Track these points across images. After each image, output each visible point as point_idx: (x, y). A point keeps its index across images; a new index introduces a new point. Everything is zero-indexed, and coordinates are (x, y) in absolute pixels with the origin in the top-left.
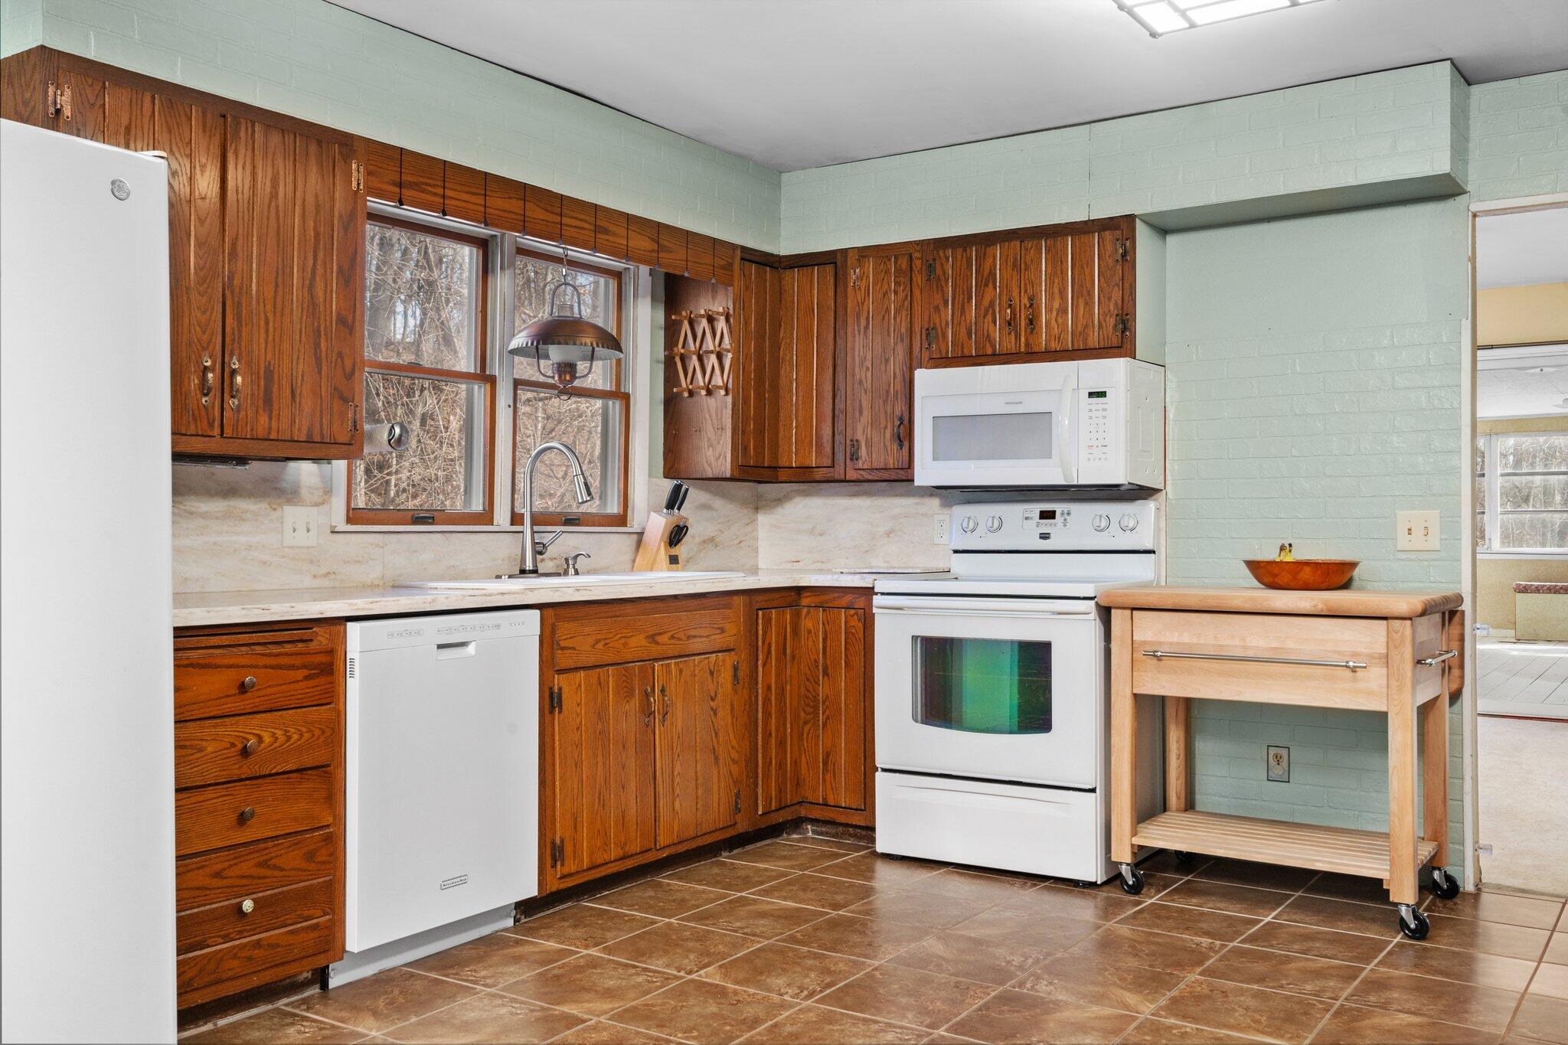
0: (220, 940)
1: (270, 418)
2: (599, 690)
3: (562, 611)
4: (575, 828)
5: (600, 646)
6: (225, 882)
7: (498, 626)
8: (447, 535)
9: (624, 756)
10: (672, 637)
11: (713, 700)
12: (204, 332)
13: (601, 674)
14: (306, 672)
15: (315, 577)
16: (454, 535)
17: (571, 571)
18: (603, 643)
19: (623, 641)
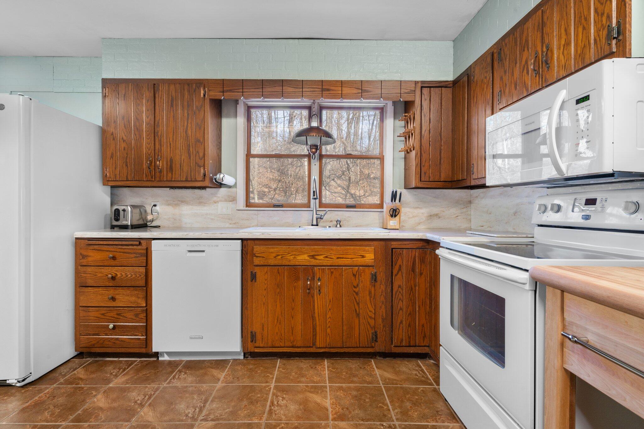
0: (104, 335)
1: (172, 174)
2: (278, 275)
3: (257, 242)
4: (263, 329)
5: (279, 257)
6: (105, 317)
7: (217, 246)
8: (285, 211)
9: (293, 305)
10: (326, 257)
11: (355, 287)
12: (149, 150)
13: (280, 269)
14: (135, 255)
15: (230, 224)
16: (288, 211)
17: (338, 226)
18: (281, 256)
19: (293, 256)
